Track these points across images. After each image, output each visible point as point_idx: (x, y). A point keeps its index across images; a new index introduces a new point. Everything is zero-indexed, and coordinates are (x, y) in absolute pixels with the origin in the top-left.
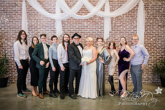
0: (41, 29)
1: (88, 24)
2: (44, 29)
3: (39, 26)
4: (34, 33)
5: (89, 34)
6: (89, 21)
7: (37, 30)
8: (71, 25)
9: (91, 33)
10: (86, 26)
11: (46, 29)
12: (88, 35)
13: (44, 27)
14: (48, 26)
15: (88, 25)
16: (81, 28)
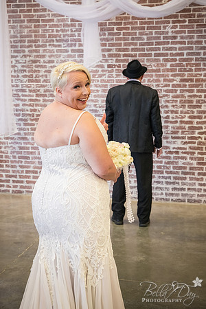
0: (46, 46)
1: (178, 29)
2: (55, 46)
3: (41, 39)
4: (28, 59)
5: (178, 58)
6: (179, 22)
7: (36, 51)
8: (129, 34)
9: (185, 57)
10: (170, 34)
11: (60, 46)
12: (178, 62)
13: (53, 41)
14: (66, 38)
15: (177, 32)
16: (158, 44)
